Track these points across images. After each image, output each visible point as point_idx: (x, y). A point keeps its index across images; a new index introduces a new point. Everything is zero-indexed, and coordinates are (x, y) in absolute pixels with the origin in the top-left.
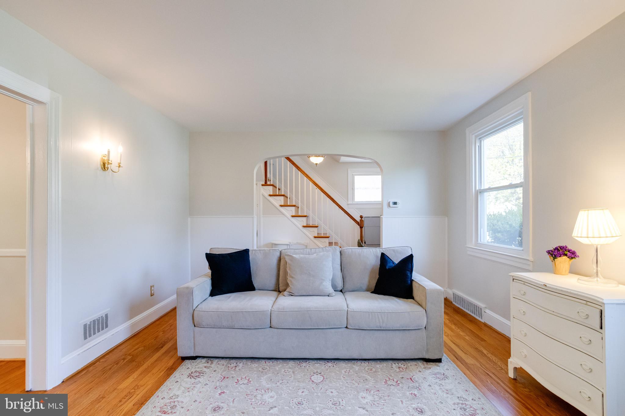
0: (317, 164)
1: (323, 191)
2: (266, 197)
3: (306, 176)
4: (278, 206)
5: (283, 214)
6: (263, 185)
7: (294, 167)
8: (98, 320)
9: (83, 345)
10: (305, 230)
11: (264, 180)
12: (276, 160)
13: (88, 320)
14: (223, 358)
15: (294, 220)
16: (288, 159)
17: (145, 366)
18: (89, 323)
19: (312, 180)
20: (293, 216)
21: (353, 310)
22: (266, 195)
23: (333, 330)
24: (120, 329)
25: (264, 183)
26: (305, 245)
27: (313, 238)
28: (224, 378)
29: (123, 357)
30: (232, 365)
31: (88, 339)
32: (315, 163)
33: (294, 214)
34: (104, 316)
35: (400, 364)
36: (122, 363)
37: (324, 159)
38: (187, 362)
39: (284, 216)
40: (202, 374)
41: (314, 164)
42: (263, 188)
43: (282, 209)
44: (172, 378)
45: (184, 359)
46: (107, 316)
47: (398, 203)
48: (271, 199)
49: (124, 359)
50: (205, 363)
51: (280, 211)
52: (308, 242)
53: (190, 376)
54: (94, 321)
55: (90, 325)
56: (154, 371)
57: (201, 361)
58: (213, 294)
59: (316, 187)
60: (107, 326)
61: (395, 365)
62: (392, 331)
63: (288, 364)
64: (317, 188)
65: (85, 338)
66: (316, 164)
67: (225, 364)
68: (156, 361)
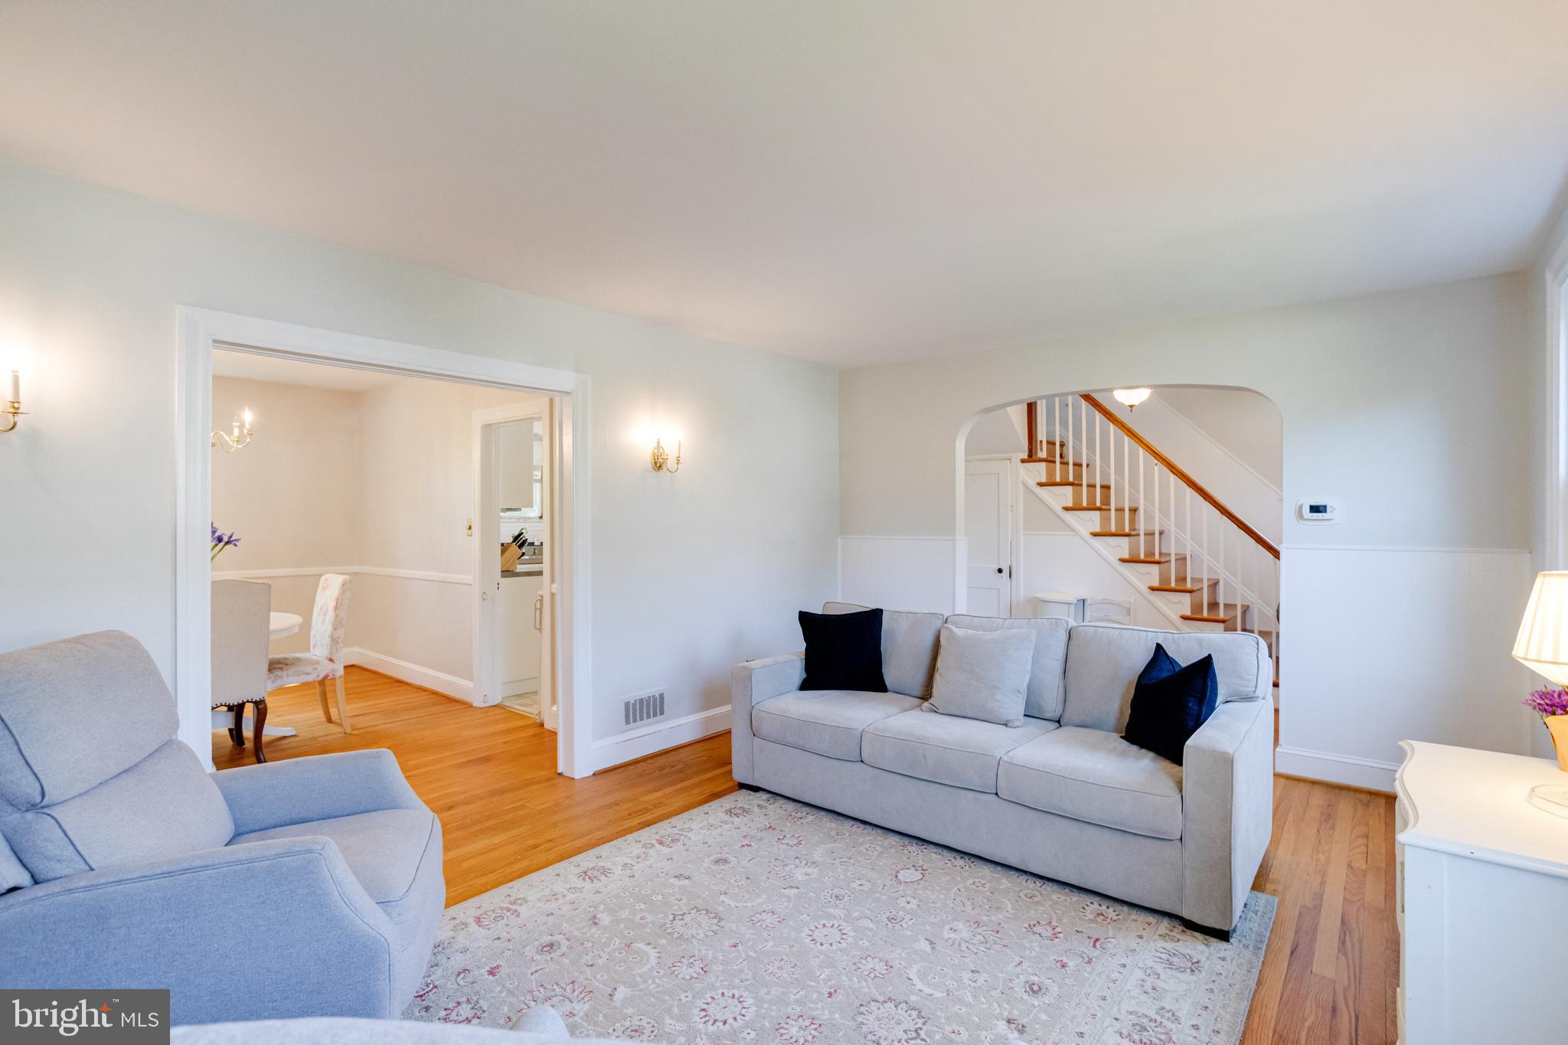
0: (1134, 406)
1: (1174, 471)
2: (1031, 488)
3: (1129, 434)
4: (1058, 509)
5: (1072, 529)
6: (1023, 461)
7: (1097, 412)
8: (648, 701)
9: (622, 732)
10: (1127, 570)
11: (1027, 450)
12: (1054, 401)
13: (633, 696)
14: (794, 800)
15: (1098, 543)
16: (1087, 397)
17: (688, 783)
18: (632, 702)
19: (1145, 444)
20: (1095, 535)
21: (1010, 761)
22: (1032, 484)
23: (969, 794)
24: (686, 721)
25: (1025, 456)
26: (1124, 607)
27: (1147, 592)
28: (771, 827)
29: (673, 764)
30: (799, 815)
31: (632, 725)
32: (1127, 403)
33: (1098, 529)
34: (657, 695)
35: (1104, 907)
36: (667, 771)
37: (1151, 394)
38: (744, 791)
39: (1074, 533)
40: (745, 814)
41: (1125, 405)
42: (1026, 468)
43: (1069, 517)
44: (705, 807)
45: (742, 786)
46: (662, 696)
47: (1329, 509)
48: (1041, 491)
49: (672, 767)
50: (764, 800)
51: (1065, 523)
52: (1133, 600)
53: (729, 812)
54: (641, 700)
55: (634, 705)
56: (694, 792)
57: (761, 797)
58: (805, 686)
59: (1156, 461)
60: (662, 713)
61: (1094, 906)
62: (1069, 821)
63: (885, 839)
64: (1159, 464)
65: (628, 722)
66: (1131, 406)
67: (789, 810)
68: (707, 780)
